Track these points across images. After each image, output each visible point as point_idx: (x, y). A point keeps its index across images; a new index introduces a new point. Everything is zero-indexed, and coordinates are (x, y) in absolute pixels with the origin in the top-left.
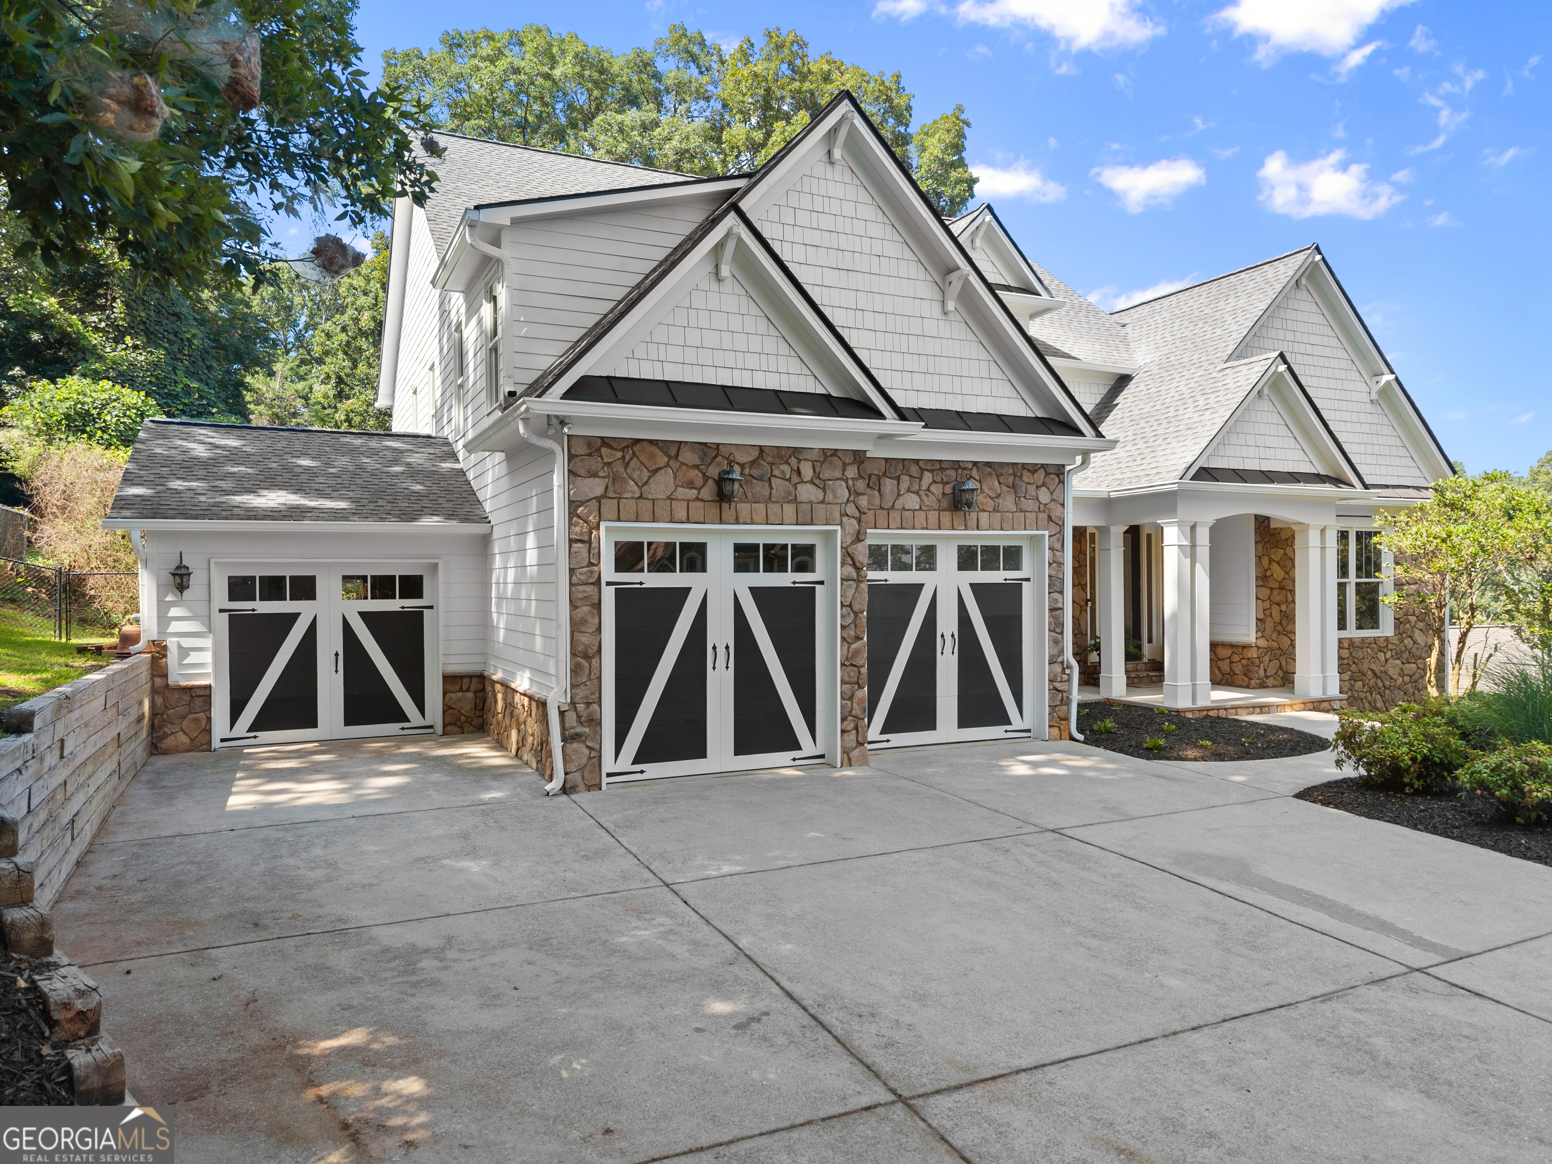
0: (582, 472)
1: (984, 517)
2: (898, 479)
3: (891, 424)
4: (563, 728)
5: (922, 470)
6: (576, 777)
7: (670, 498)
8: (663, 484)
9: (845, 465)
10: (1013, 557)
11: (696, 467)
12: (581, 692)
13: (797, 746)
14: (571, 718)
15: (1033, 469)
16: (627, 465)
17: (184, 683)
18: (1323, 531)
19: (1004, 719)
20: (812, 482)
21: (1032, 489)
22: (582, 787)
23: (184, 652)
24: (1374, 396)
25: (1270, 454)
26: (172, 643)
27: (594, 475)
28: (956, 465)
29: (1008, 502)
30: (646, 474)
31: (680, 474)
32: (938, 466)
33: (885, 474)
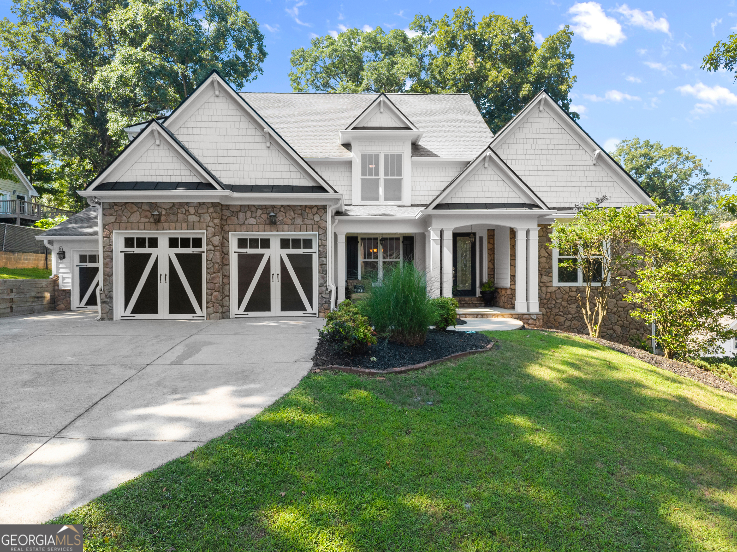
0: (107, 214)
1: (286, 227)
2: (246, 212)
3: (220, 192)
4: (101, 299)
5: (257, 209)
6: (105, 315)
7: (138, 222)
8: (135, 218)
10: (308, 243)
11: (148, 211)
12: (107, 287)
13: (195, 312)
14: (103, 295)
15: (311, 207)
16: (123, 211)
17: (63, 288)
18: (528, 232)
19: (303, 309)
20: (194, 214)
21: (310, 216)
22: (106, 319)
23: (64, 279)
24: (595, 162)
25: (494, 195)
26: (60, 275)
27: (111, 215)
28: (273, 207)
29: (298, 221)
30: (129, 214)
31: (142, 214)
32: (265, 207)
33: (240, 211)
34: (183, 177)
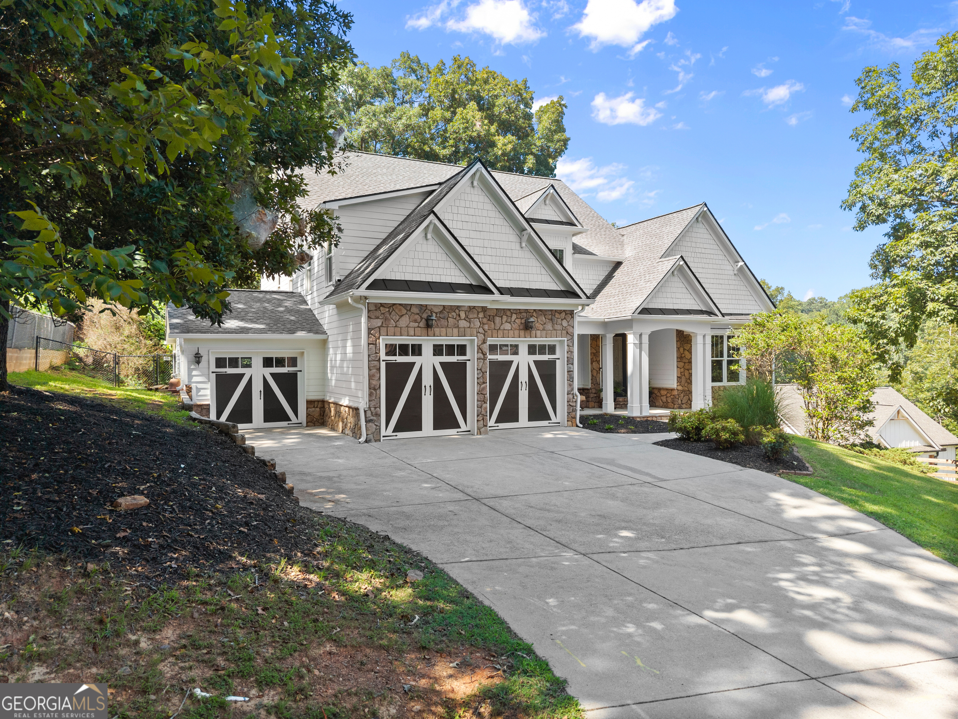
0: (373, 317)
1: (538, 333)
2: (502, 317)
3: (497, 296)
4: (366, 417)
5: (512, 313)
6: (371, 436)
7: (407, 327)
8: (404, 321)
9: (478, 313)
10: (552, 349)
11: (418, 314)
12: (373, 403)
13: (459, 427)
14: (369, 414)
15: (560, 312)
16: (390, 314)
17: (199, 403)
18: (704, 336)
19: (548, 418)
20: (465, 319)
21: (559, 321)
22: (373, 440)
23: (198, 390)
24: (736, 272)
25: (678, 301)
26: (193, 386)
27: (378, 318)
28: (527, 311)
29: (549, 326)
30: (398, 317)
31: (411, 317)
32: (519, 312)
33: (496, 315)
34: (453, 277)
